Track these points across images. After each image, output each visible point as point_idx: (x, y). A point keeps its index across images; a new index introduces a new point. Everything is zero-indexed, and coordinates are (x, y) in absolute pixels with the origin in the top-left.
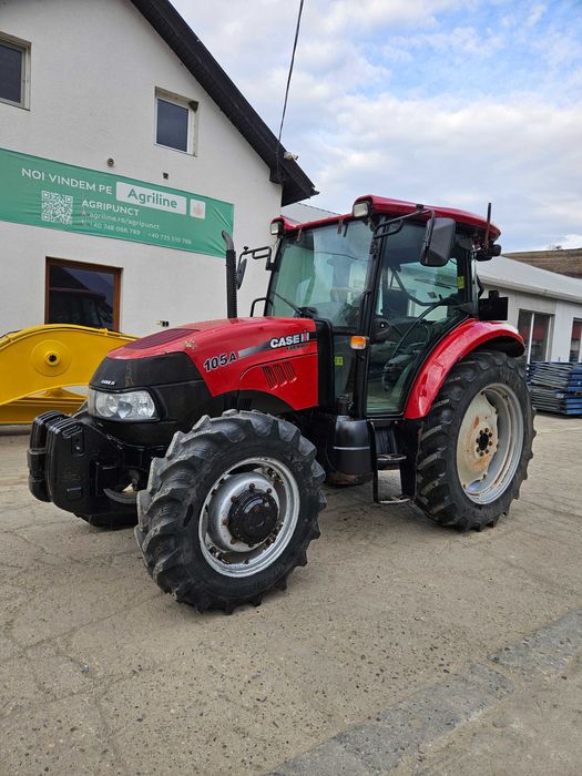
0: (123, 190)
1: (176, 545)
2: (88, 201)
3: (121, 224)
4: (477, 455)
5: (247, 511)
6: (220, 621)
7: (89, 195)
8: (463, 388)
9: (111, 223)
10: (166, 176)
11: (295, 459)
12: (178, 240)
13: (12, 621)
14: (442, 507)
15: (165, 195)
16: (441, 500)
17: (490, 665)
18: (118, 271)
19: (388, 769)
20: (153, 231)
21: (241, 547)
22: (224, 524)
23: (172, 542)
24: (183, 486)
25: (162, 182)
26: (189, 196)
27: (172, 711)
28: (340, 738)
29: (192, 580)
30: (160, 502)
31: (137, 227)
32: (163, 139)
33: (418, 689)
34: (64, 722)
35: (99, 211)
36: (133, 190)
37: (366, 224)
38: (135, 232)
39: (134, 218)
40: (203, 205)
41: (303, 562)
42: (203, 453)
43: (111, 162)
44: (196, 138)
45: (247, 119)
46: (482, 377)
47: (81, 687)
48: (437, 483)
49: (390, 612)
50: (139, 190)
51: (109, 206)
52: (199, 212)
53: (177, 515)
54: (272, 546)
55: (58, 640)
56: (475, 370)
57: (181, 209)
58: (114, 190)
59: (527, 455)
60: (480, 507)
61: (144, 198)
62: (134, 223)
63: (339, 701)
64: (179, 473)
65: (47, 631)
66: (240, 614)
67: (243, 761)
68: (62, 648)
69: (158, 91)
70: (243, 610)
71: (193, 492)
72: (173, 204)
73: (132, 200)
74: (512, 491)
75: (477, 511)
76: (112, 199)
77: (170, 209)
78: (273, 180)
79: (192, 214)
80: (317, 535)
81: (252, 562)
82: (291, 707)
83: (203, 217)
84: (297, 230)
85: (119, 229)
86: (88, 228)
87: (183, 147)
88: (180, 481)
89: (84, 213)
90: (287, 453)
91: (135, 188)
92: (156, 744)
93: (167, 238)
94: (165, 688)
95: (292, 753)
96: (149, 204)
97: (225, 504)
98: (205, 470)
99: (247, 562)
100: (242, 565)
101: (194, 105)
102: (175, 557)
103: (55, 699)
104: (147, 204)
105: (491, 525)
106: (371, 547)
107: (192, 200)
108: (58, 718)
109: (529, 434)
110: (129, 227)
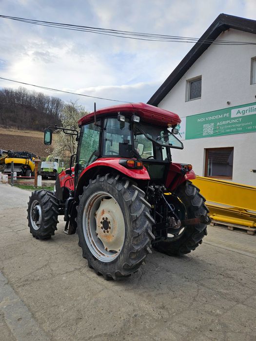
2: (219, 122)
4: (102, 231)
9: (228, 128)
18: (232, 149)
20: (249, 126)
25: (254, 100)
31: (241, 127)
35: (223, 125)
38: (239, 129)
39: (239, 123)
43: (228, 103)
51: (228, 122)
85: (232, 130)
86: (219, 133)
89: (218, 128)
110: (236, 127)
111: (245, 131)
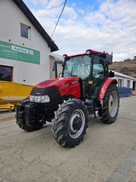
0: (13, 48)
1: (65, 132)
2: (4, 50)
3: (13, 56)
4: (111, 106)
5: (77, 122)
6: (72, 149)
7: (4, 48)
8: (109, 92)
9: (10, 55)
10: (23, 44)
11: (84, 109)
12: (27, 60)
13: (22, 157)
14: (106, 118)
15: (23, 49)
16: (106, 117)
17: (133, 151)
18: (12, 68)
19: (130, 176)
20: (21, 58)
21: (75, 131)
22: (72, 126)
23: (64, 131)
24: (66, 117)
25: (23, 46)
26: (29, 49)
27: (76, 172)
28: (115, 171)
29: (67, 140)
30: (60, 122)
31: (17, 57)
32: (22, 35)
33: (123, 158)
34: (53, 179)
35: (7, 52)
36: (15, 47)
37: (88, 56)
38: (16, 58)
39: (16, 54)
40: (33, 51)
41: (86, 134)
42: (69, 109)
43: (10, 40)
44: (30, 35)
45: (43, 32)
46: (112, 89)
47: (51, 170)
48: (106, 113)
49: (107, 142)
50: (17, 47)
51: (9, 51)
52: (32, 53)
53: (65, 124)
54: (80, 130)
55: (37, 159)
56: (111, 88)
57: (27, 52)
58: (11, 47)
59: (119, 106)
60: (112, 118)
61: (18, 50)
62: (16, 56)
63: (110, 163)
64: (64, 114)
65: (33, 158)
66: (76, 147)
67: (99, 180)
68: (40, 161)
69: (21, 24)
70: (76, 146)
71: (67, 118)
72: (26, 51)
73: (15, 50)
74: (117, 114)
75: (112, 119)
76: (10, 49)
77: (25, 52)
78: (49, 46)
79: (30, 54)
80: (88, 127)
81: (76, 134)
82: (100, 166)
83: (33, 54)
84: (70, 57)
85: (12, 57)
86: (5, 56)
87: (27, 38)
88: (65, 116)
89: (3, 53)
90: (83, 108)
91: (16, 47)
92: (78, 180)
93: (24, 59)
94: (70, 167)
95: (108, 176)
96: (20, 51)
97: (72, 121)
98: (69, 113)
99: (75, 135)
100: (75, 136)
101: (30, 28)
102: (64, 135)
103: (46, 174)
104: (19, 51)
105: (114, 122)
106: (93, 129)
107: (30, 50)
108: (51, 178)
109: (119, 102)
110: (15, 56)
111: (19, 59)
